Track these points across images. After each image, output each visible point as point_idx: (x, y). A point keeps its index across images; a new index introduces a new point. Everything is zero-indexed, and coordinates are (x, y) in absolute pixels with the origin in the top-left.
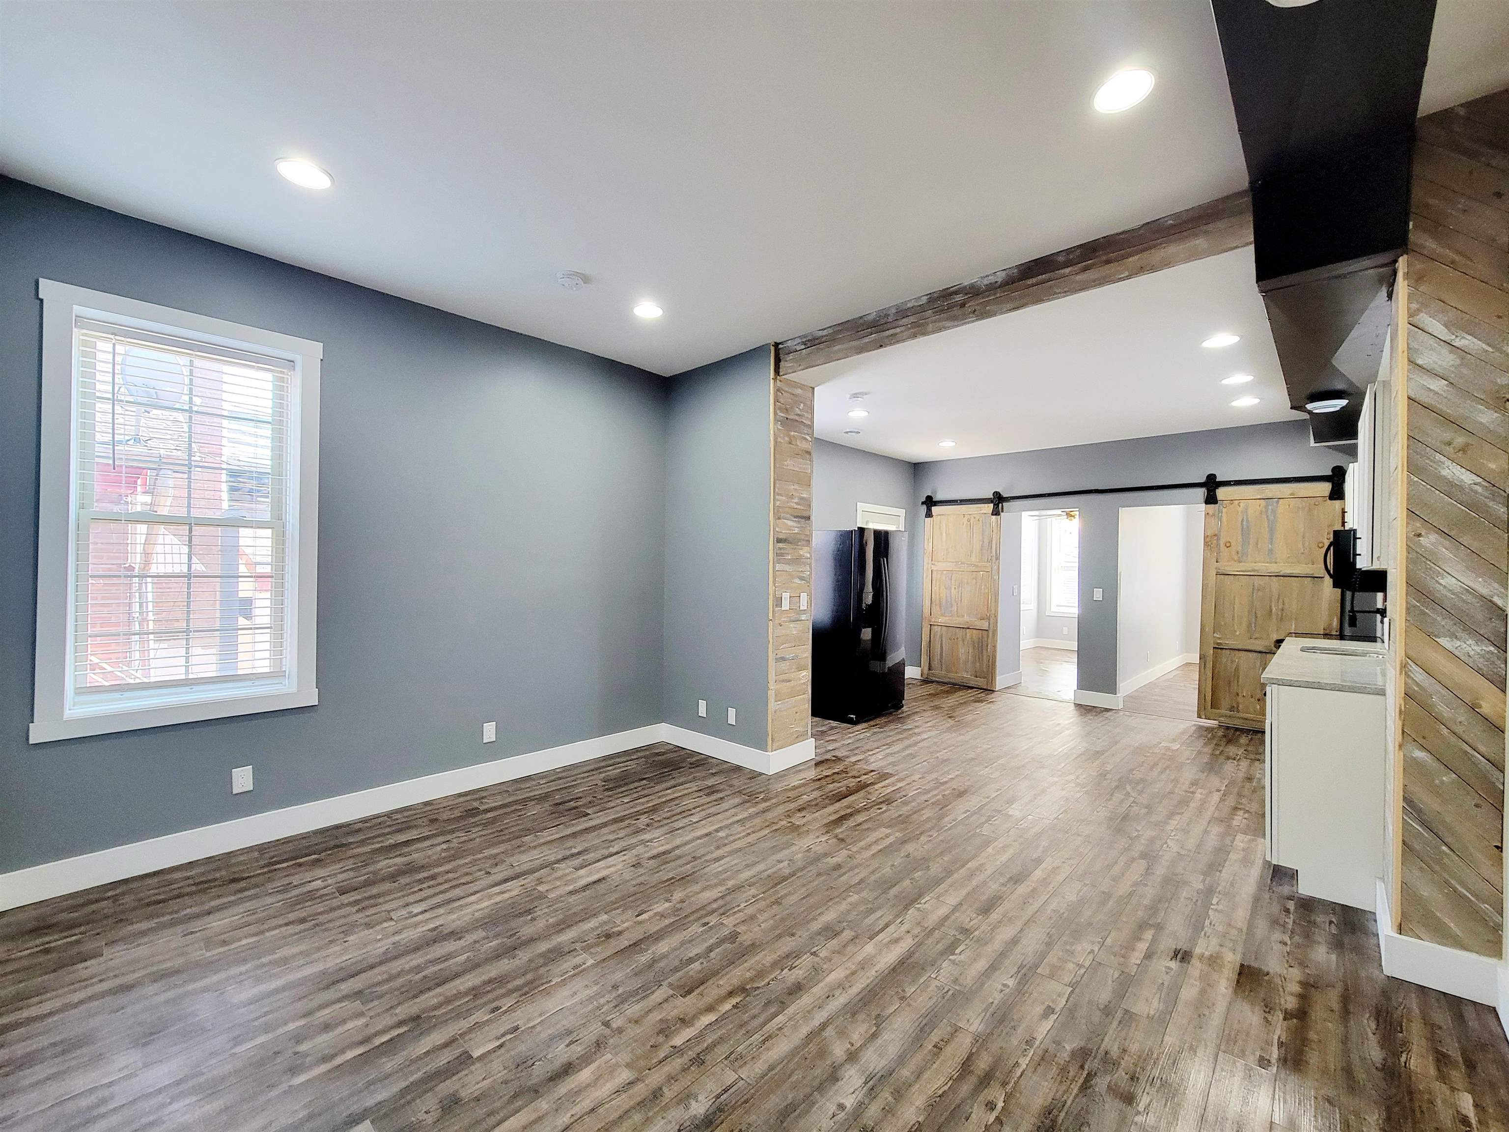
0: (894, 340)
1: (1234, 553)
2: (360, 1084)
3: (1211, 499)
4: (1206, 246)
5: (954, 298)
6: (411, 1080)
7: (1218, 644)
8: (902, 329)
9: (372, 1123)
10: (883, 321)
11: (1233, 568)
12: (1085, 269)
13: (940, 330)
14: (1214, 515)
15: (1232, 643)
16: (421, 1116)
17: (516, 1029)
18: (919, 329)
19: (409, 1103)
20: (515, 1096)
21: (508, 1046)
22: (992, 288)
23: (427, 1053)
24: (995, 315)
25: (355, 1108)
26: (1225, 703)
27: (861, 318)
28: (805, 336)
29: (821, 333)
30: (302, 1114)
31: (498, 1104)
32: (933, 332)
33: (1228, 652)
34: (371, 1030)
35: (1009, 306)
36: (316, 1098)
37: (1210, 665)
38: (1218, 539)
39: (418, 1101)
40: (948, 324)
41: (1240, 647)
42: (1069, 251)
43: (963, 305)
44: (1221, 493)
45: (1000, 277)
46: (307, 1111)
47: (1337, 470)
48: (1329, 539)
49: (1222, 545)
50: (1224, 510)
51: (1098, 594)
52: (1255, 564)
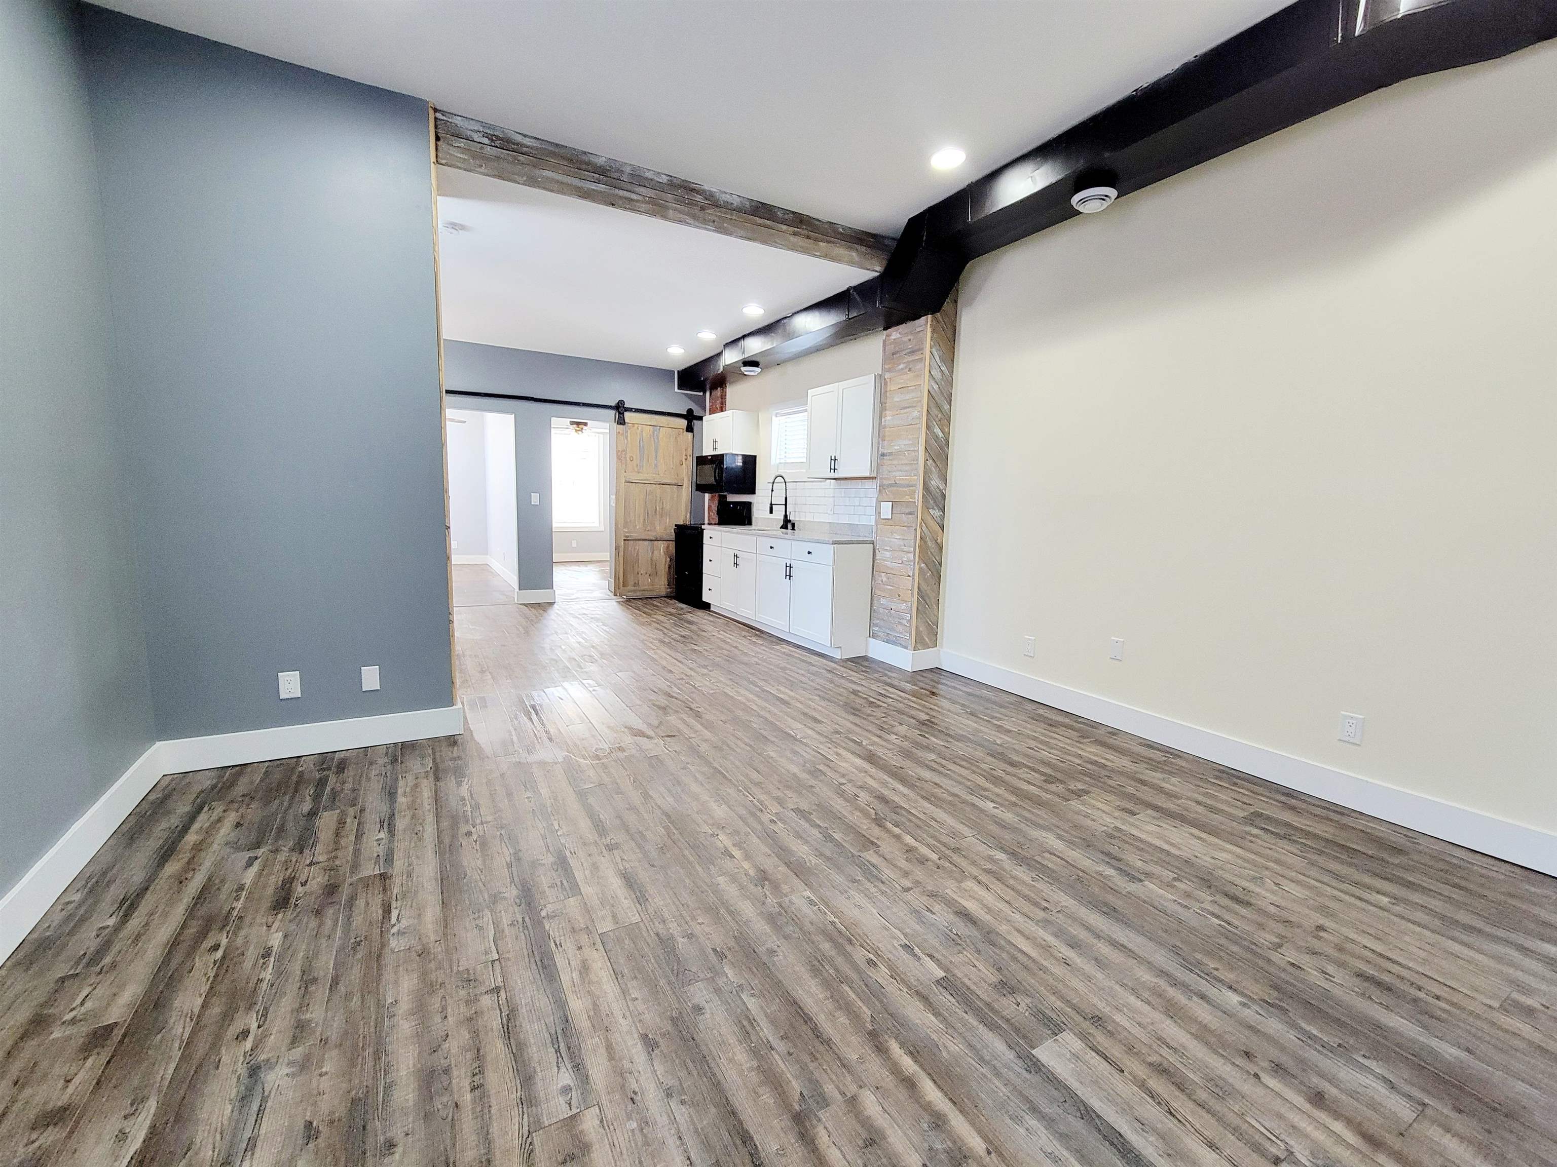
0: (629, 205)
1: (635, 465)
2: (984, 1071)
3: (621, 421)
4: (857, 259)
5: (695, 196)
6: (975, 1023)
7: (628, 537)
8: (640, 198)
9: (1034, 1048)
10: (615, 175)
11: (634, 477)
12: (795, 234)
13: (680, 221)
14: (623, 434)
15: (635, 535)
16: (1022, 1008)
17: (905, 947)
18: (658, 209)
19: (1008, 1021)
20: (994, 944)
21: (931, 951)
22: (728, 207)
23: (937, 1014)
24: (730, 234)
25: (1019, 1067)
26: (631, 581)
27: (585, 153)
28: (490, 126)
29: (519, 138)
30: (1032, 1122)
31: (1004, 955)
32: (674, 220)
33: (632, 542)
34: (889, 1081)
35: (742, 233)
36: (1006, 1112)
37: (621, 554)
38: (625, 454)
39: (1004, 1013)
40: (691, 221)
41: (639, 538)
42: (786, 211)
43: (703, 209)
44: (628, 416)
45: (736, 201)
46: (1027, 1117)
47: (690, 411)
48: (686, 459)
49: (628, 459)
50: (629, 431)
51: (535, 499)
52: (647, 474)
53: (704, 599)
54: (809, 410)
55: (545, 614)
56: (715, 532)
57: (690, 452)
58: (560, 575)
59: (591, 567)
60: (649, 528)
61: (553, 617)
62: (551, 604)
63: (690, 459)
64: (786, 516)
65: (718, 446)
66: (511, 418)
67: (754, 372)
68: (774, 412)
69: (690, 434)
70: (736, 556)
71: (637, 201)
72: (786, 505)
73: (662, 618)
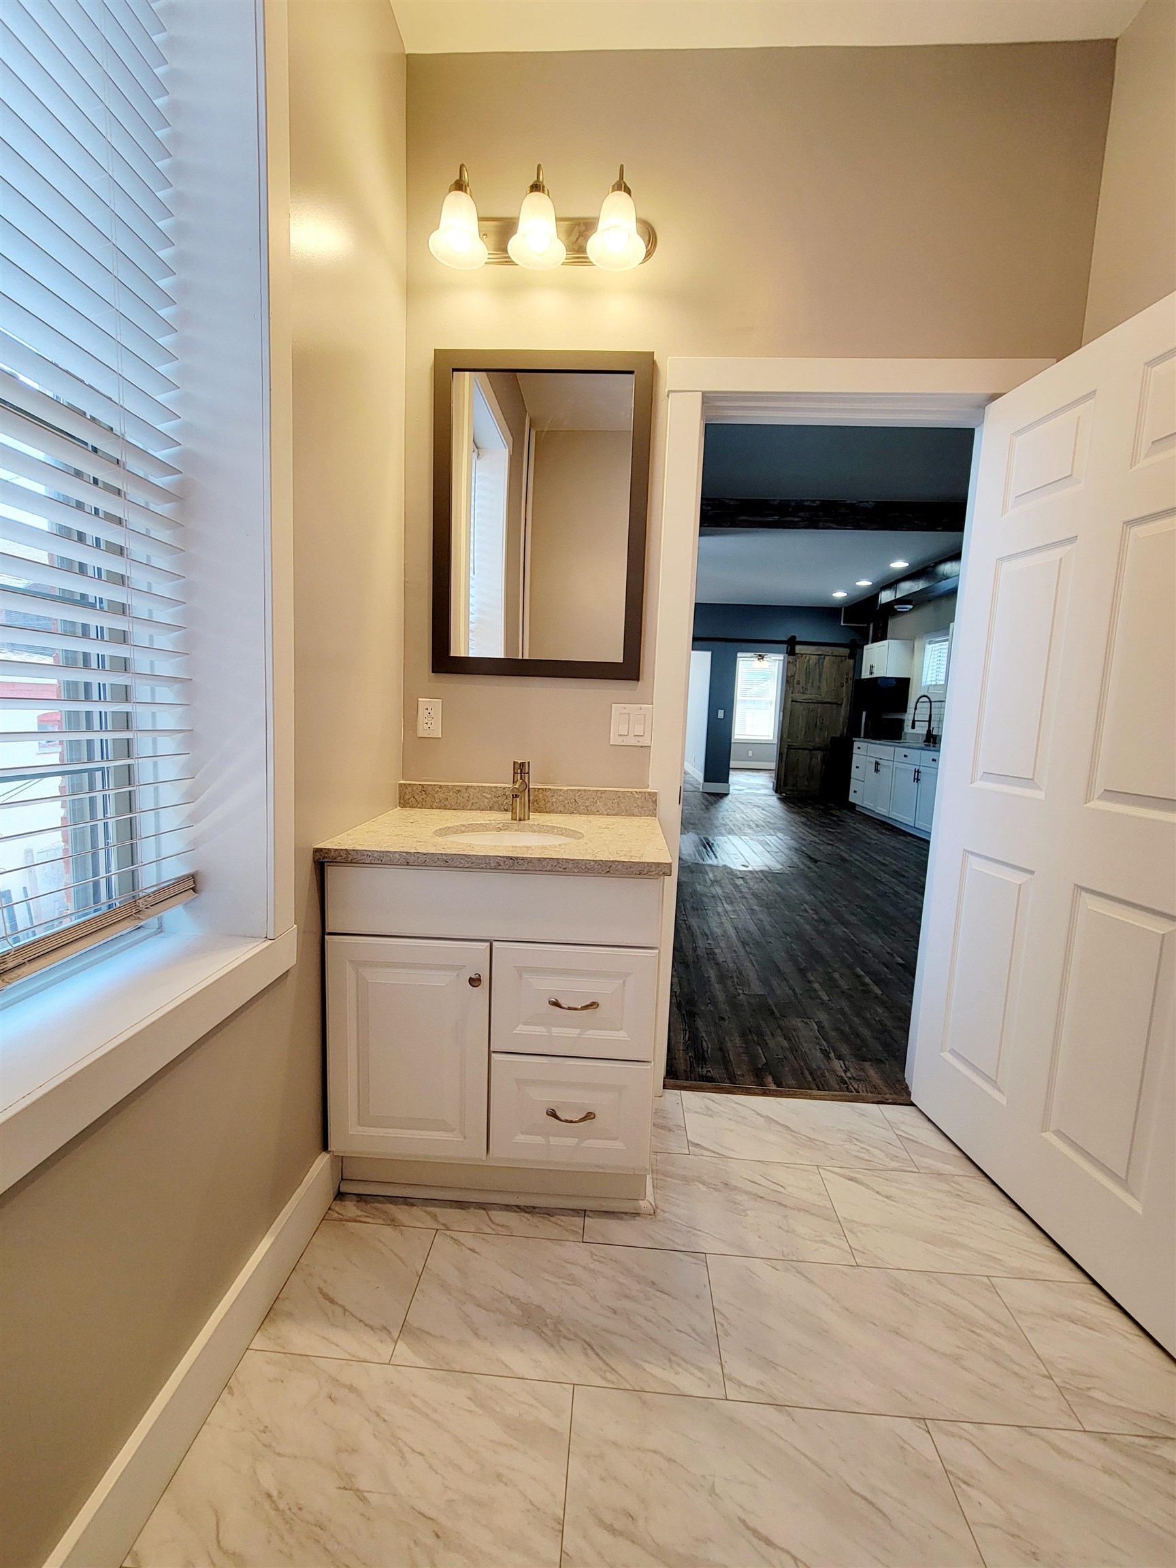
1: (801, 688)
3: (792, 653)
7: (790, 746)
11: (799, 697)
14: (793, 662)
15: (796, 745)
33: (793, 750)
38: (794, 679)
41: (800, 747)
44: (798, 649)
47: (853, 641)
48: (846, 682)
49: (795, 683)
50: (798, 660)
51: (721, 714)
52: (811, 695)
53: (850, 800)
54: (950, 640)
55: (721, 800)
56: (863, 744)
57: (851, 675)
58: (734, 777)
59: (762, 774)
60: (809, 740)
61: (726, 802)
62: (726, 795)
63: (850, 682)
64: (929, 731)
65: (875, 670)
66: (709, 654)
67: (906, 608)
68: (928, 640)
69: (852, 661)
70: (877, 764)
71: (798, 521)
72: (930, 721)
73: (810, 810)
